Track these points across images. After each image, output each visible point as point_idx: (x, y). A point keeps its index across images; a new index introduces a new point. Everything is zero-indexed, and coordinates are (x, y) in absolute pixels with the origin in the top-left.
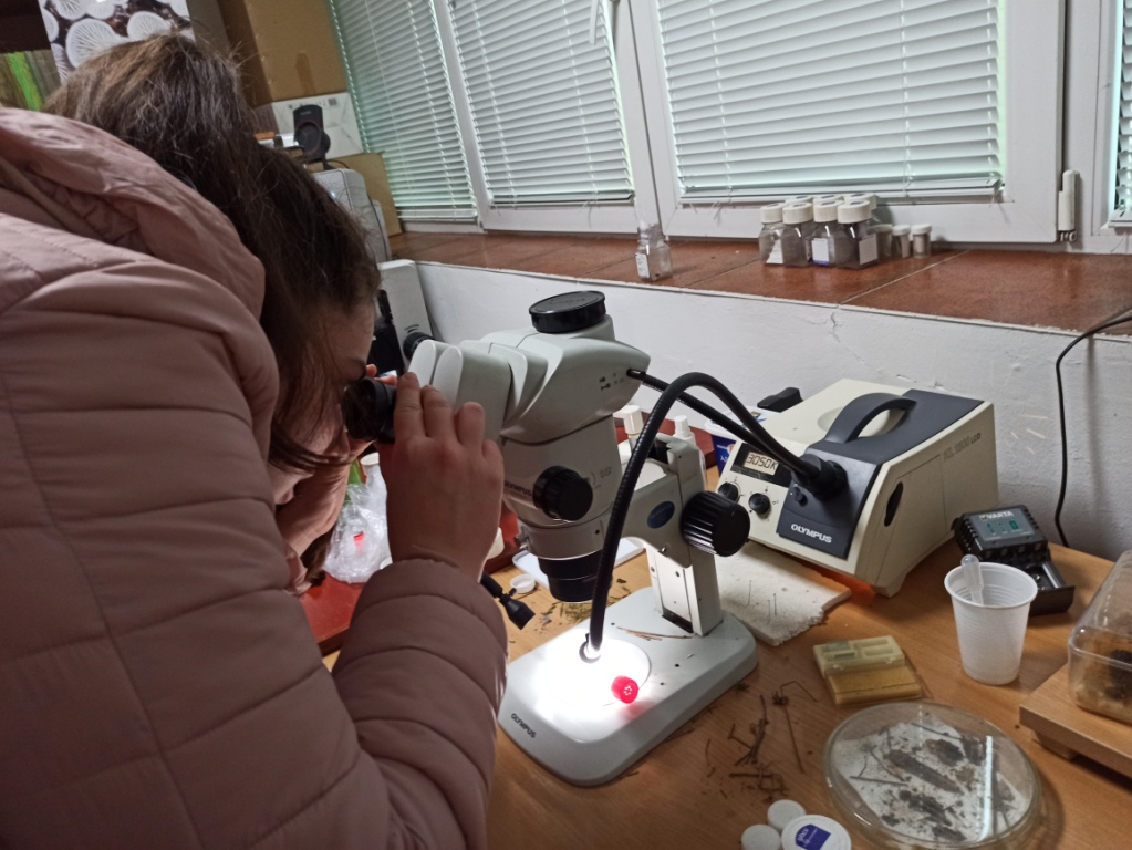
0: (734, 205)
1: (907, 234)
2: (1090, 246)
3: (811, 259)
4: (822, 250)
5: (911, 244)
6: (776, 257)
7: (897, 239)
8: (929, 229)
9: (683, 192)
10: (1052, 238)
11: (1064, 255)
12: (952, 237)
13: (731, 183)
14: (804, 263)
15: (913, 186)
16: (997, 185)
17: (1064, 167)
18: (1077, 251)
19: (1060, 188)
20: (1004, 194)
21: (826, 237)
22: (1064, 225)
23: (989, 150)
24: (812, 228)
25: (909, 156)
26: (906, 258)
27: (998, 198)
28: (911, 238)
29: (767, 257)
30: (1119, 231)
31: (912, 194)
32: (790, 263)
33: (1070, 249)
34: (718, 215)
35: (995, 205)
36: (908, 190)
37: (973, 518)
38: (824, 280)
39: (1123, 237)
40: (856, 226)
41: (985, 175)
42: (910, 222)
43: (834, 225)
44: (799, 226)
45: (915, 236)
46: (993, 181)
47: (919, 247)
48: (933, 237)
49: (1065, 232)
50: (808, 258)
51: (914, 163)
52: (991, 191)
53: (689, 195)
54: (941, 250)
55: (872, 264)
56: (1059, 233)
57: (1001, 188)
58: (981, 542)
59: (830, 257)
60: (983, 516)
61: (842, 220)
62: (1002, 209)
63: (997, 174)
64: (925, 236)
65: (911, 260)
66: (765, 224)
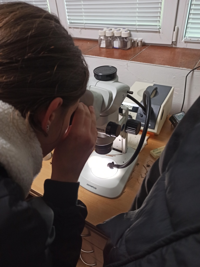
0: (86, 29)
1: (137, 40)
2: (179, 45)
3: (113, 46)
4: (117, 44)
5: (138, 43)
6: (103, 45)
7: (134, 42)
8: (142, 39)
9: (69, 23)
10: (171, 43)
11: (172, 47)
12: (147, 42)
13: (85, 22)
14: (111, 47)
15: (137, 27)
16: (159, 29)
17: (175, 25)
18: (175, 47)
19: (174, 31)
20: (161, 31)
21: (118, 41)
22: (174, 40)
23: (158, 19)
24: (114, 38)
25: (137, 19)
26: (136, 47)
27: (159, 32)
28: (138, 42)
29: (100, 45)
30: (185, 42)
31: (137, 29)
32: (107, 47)
33: (174, 46)
34: (80, 31)
35: (158, 34)
36: (136, 28)
37: (175, 115)
38: (116, 53)
39: (186, 44)
40: (126, 38)
41: (157, 26)
42: (138, 37)
43: (120, 37)
44: (110, 37)
45: (139, 41)
46: (158, 28)
47: (139, 44)
48: (142, 42)
49: (174, 42)
50: (112, 46)
51: (138, 21)
52: (158, 30)
53: (71, 24)
54: (144, 45)
55: (129, 49)
56: (172, 42)
57: (160, 29)
58: (178, 121)
59: (119, 46)
60: (177, 115)
61: (123, 36)
62: (160, 35)
63: (159, 26)
64: (141, 41)
65: (137, 48)
66: (100, 36)
